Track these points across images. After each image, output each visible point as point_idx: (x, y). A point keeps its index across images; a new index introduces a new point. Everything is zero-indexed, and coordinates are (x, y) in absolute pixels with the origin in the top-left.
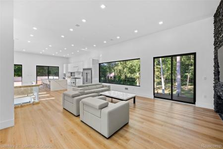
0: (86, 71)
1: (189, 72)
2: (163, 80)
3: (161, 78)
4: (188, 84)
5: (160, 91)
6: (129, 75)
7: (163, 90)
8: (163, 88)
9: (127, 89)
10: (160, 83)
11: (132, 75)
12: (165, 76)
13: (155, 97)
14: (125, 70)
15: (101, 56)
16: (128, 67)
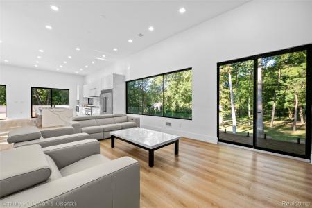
0: (104, 95)
1: (275, 100)
2: (233, 112)
3: (230, 109)
4: (273, 117)
5: (230, 129)
6: (182, 105)
7: (234, 128)
8: (234, 124)
9: (168, 124)
10: (228, 117)
11: (188, 104)
12: (237, 106)
13: (219, 140)
14: (177, 97)
15: (129, 68)
16: (181, 92)
